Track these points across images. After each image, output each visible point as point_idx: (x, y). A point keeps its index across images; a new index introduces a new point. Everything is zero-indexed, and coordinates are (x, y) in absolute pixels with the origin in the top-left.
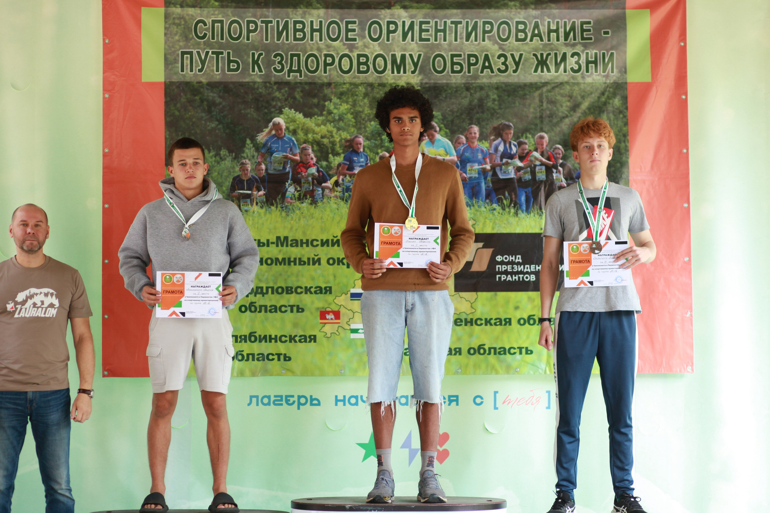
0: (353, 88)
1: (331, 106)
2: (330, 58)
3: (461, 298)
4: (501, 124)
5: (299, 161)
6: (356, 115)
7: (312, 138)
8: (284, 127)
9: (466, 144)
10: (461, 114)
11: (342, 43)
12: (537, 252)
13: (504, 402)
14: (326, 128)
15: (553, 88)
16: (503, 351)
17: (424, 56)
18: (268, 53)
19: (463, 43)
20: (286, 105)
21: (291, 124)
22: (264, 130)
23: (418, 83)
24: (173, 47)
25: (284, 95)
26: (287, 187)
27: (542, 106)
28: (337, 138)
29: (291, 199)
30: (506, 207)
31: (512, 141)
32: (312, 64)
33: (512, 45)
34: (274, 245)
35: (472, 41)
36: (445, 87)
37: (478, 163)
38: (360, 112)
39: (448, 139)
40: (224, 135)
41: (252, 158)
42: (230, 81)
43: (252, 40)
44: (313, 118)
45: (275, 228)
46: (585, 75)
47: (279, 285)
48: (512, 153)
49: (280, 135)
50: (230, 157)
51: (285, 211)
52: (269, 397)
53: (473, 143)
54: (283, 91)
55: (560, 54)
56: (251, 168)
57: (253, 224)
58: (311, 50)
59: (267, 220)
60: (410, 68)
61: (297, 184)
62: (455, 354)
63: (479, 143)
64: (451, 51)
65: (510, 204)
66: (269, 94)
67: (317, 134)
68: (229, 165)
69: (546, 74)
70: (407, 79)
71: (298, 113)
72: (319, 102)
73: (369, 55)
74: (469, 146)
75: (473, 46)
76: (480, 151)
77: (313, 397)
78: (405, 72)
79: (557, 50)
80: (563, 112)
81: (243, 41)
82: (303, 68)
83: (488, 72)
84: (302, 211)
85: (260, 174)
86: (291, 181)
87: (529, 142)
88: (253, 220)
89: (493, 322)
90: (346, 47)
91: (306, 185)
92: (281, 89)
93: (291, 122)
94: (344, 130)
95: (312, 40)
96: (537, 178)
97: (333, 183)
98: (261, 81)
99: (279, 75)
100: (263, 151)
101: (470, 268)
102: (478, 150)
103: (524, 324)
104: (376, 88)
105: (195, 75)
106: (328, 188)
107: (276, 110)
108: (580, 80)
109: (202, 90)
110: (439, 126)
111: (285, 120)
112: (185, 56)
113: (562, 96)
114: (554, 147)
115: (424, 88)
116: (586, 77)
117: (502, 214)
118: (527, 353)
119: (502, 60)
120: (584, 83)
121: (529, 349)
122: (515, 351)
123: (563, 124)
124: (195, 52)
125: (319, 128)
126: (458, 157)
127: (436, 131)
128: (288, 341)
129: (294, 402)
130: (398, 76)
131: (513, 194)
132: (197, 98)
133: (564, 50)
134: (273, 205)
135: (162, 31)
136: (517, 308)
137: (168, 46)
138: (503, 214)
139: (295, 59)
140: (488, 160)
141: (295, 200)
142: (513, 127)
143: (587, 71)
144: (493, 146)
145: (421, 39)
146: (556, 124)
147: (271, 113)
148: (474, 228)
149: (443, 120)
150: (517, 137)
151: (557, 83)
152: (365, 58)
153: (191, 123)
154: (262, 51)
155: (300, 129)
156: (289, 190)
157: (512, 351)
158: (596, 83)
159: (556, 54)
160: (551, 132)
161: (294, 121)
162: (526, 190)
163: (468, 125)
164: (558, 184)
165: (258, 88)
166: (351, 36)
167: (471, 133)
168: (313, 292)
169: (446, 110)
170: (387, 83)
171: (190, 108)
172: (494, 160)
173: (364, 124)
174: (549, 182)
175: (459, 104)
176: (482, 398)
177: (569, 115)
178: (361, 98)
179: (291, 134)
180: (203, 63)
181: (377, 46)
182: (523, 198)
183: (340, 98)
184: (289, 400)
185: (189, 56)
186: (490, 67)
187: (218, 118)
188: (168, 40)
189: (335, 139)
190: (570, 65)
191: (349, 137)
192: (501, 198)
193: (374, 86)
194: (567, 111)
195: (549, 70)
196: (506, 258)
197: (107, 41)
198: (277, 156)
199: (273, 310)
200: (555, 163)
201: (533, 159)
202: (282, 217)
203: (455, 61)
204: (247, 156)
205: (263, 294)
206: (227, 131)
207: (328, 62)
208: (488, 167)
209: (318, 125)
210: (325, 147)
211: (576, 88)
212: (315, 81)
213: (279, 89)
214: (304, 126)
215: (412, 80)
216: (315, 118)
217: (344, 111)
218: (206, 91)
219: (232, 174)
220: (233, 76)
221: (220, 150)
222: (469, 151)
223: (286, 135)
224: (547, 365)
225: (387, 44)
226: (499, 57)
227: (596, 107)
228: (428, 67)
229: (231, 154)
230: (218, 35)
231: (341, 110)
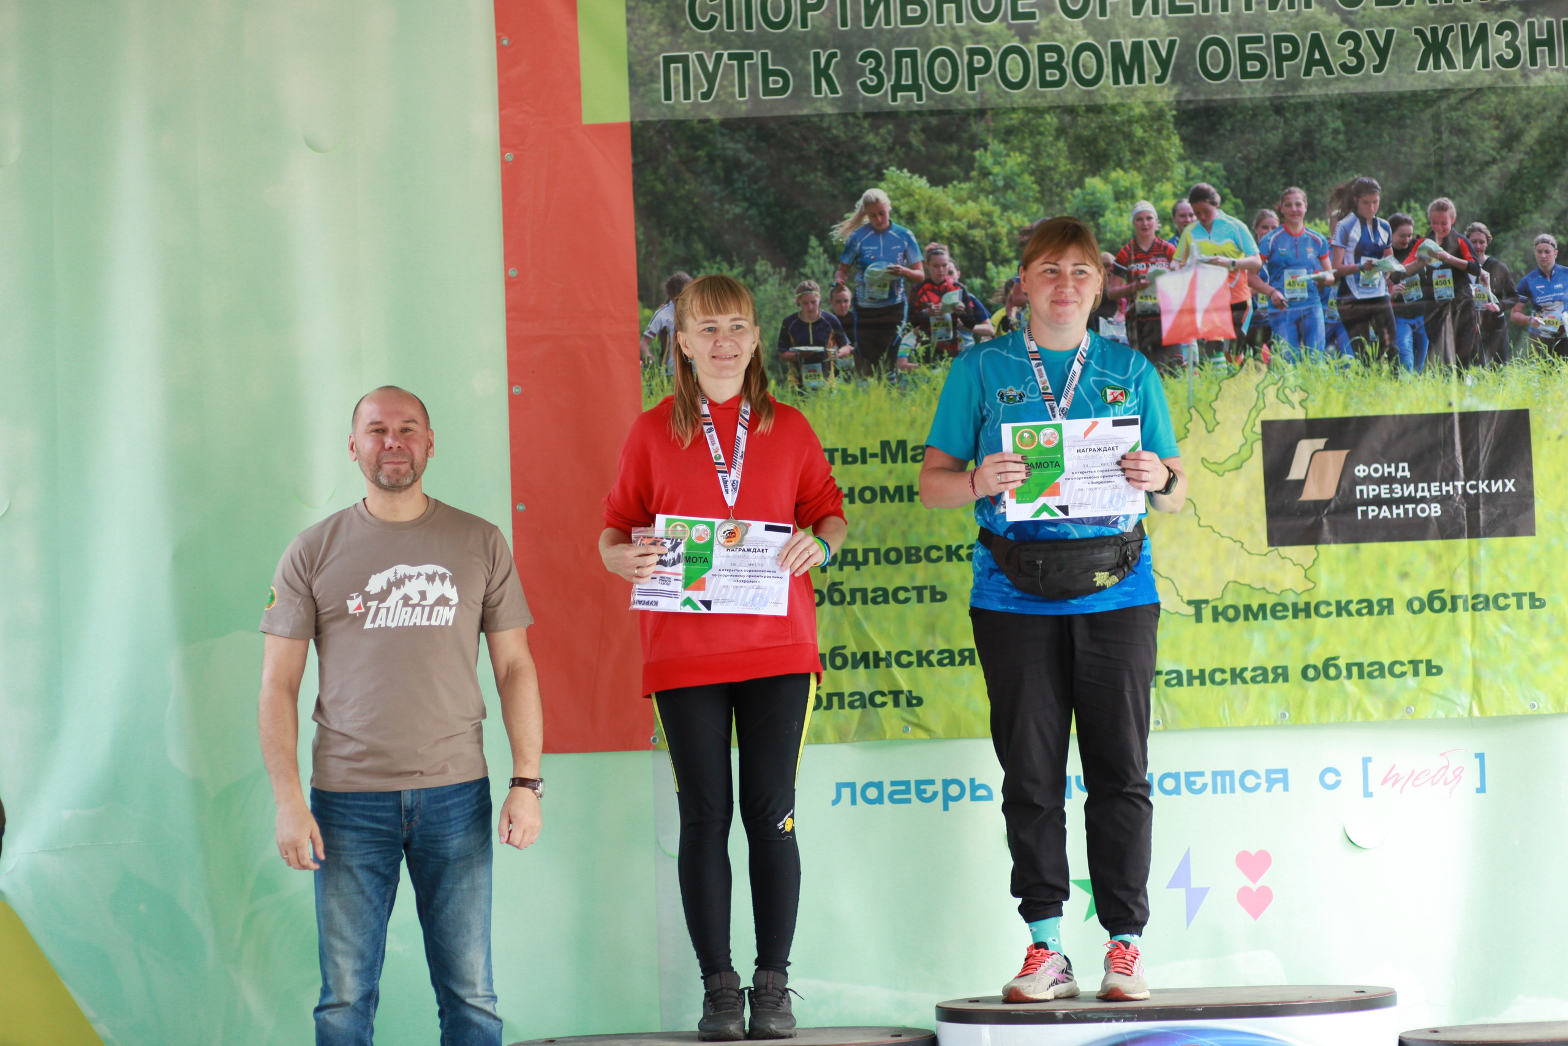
0: (1034, 119)
1: (986, 159)
2: (981, 58)
3: (1283, 558)
4: (1353, 182)
5: (924, 279)
6: (1042, 176)
7: (948, 229)
8: (888, 208)
9: (1280, 228)
10: (1267, 165)
11: (1004, 24)
12: (1442, 454)
13: (1385, 781)
14: (978, 207)
15: (1462, 101)
16: (1380, 670)
17: (1181, 44)
18: (848, 53)
19: (1264, 14)
20: (890, 160)
21: (903, 201)
22: (846, 215)
23: (1172, 102)
24: (646, 48)
25: (885, 141)
26: (900, 335)
27: (1440, 140)
28: (1003, 227)
29: (910, 359)
30: (1371, 359)
31: (1378, 219)
32: (943, 72)
33: (1368, 12)
34: (877, 460)
35: (1283, 8)
36: (1230, 109)
37: (1308, 269)
38: (1049, 169)
39: (1240, 219)
40: (762, 230)
41: (822, 276)
42: (769, 114)
43: (813, 26)
44: (950, 186)
45: (878, 424)
46: (1530, 70)
47: (890, 545)
48: (1380, 243)
49: (879, 224)
50: (777, 277)
51: (897, 385)
52: (879, 786)
53: (1295, 225)
54: (882, 131)
55: (1473, 28)
56: (822, 298)
57: (829, 416)
58: (940, 42)
59: (860, 406)
60: (1152, 71)
61: (922, 329)
62: (1275, 680)
63: (1307, 225)
64: (1239, 30)
65: (1381, 352)
66: (855, 139)
67: (959, 220)
68: (775, 294)
69: (1445, 72)
70: (1148, 95)
71: (916, 177)
72: (960, 152)
73: (1064, 48)
74: (1287, 231)
75: (1285, 19)
76: (1310, 242)
77: (977, 783)
78: (1142, 80)
79: (1467, 20)
80: (1485, 153)
81: (794, 28)
82: (924, 80)
83: (1322, 73)
84: (933, 386)
85: (842, 309)
86: (907, 322)
87: (1416, 220)
88: (830, 407)
89: (1353, 607)
90: (1013, 32)
91: (940, 330)
92: (878, 128)
93: (903, 196)
94: (1016, 208)
95: (940, 20)
96: (1436, 297)
97: (997, 323)
98: (836, 111)
99: (873, 99)
100: (846, 261)
101: (1300, 495)
102: (1306, 240)
103: (1421, 610)
104: (1082, 116)
105: (695, 105)
106: (986, 333)
107: (871, 172)
108: (1520, 83)
109: (711, 136)
110: (1220, 193)
111: (891, 193)
112: (672, 66)
113: (1482, 116)
114: (1470, 227)
115: (1184, 112)
116: (1531, 75)
117: (1363, 376)
118: (1429, 673)
119: (1350, 45)
120: (1528, 88)
121: (1434, 663)
122: (1404, 669)
123: (1488, 176)
124: (692, 56)
125: (964, 206)
126: (1263, 258)
127: (1214, 203)
128: (915, 664)
129: (935, 794)
130: (1127, 89)
131: (1386, 331)
132: (701, 153)
133: (1482, 18)
134: (870, 374)
135: (621, 16)
136: (1404, 576)
137: (636, 46)
138: (1366, 375)
139: (907, 62)
140: (1328, 261)
141: (919, 361)
142: (1379, 187)
143: (1533, 62)
144: (1338, 230)
145: (1174, 9)
146: (1472, 179)
147: (860, 178)
148: (1305, 408)
149: (1228, 179)
150: (1388, 209)
151: (1469, 89)
152: (1055, 55)
153: (690, 208)
154: (834, 47)
155: (923, 210)
156: (903, 341)
157: (1398, 669)
158: (1552, 87)
159: (1464, 29)
160: (1461, 196)
161: (908, 194)
162: (1413, 322)
163: (1281, 187)
164: (1480, 306)
165: (829, 129)
166: (1022, 8)
167: (1289, 205)
168: (964, 557)
169: (1234, 157)
170: (1106, 104)
171: (687, 175)
172: (1341, 261)
173: (1059, 195)
174: (1462, 303)
175: (1262, 144)
176: (1337, 773)
177: (1498, 157)
178: (1051, 139)
179: (903, 222)
180: (711, 78)
181: (1081, 28)
182: (1408, 340)
183: (1005, 141)
184: (925, 791)
185: (680, 65)
186: (1324, 62)
187: (748, 195)
188: (636, 34)
189: (999, 229)
190: (1495, 51)
191: (1027, 224)
192: (1360, 340)
193: (1078, 114)
194: (1493, 149)
195: (1451, 64)
196: (1376, 470)
197: (505, 42)
198: (876, 269)
199: (880, 599)
200: (1473, 261)
201: (1424, 254)
202: (892, 399)
203: (1248, 52)
204: (813, 273)
205: (858, 565)
206: (768, 221)
207: (976, 65)
208: (1329, 276)
209: (961, 201)
210: (977, 247)
211: (1510, 98)
212: (952, 108)
213: (874, 128)
214: (930, 204)
215: (1159, 95)
216: (954, 186)
217: (1016, 169)
218: (719, 139)
219: (781, 311)
220: (776, 105)
221: (755, 261)
222: (1288, 244)
223: (894, 224)
224: (1473, 697)
225: (1101, 22)
226: (1343, 39)
227: (1556, 139)
228: (1190, 68)
229: (778, 270)
230: (739, 19)
231: (1008, 166)
